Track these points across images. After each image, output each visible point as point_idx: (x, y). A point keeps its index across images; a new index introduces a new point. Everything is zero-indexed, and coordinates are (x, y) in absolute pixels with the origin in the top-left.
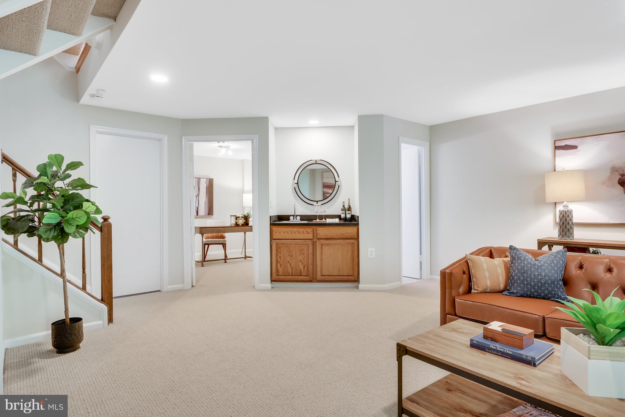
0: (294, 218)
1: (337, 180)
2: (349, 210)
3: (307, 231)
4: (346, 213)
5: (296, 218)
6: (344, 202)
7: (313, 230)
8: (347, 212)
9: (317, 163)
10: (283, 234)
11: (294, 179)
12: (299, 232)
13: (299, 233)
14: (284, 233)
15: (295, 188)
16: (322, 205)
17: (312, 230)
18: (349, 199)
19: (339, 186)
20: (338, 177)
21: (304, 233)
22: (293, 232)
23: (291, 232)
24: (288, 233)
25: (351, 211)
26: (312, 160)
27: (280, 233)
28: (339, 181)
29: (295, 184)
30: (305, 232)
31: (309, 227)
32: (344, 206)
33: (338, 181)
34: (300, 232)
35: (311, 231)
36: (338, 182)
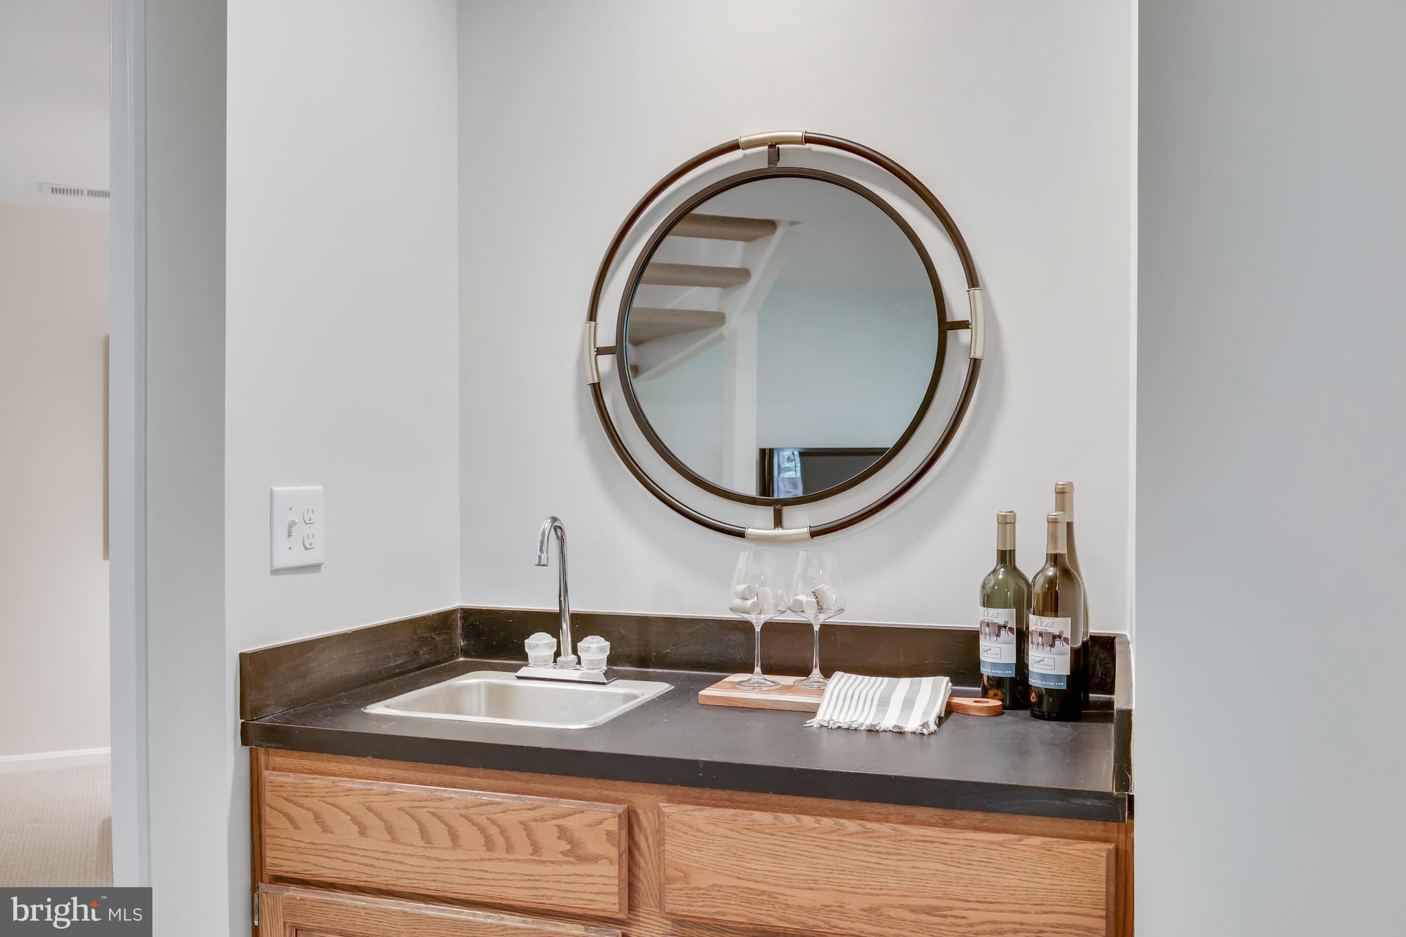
0: (558, 654)
1: (958, 308)
2: (1052, 604)
3: (563, 832)
4: (1022, 637)
5: (575, 651)
6: (1007, 523)
7: (630, 821)
8: (1036, 623)
9: (781, 164)
10: (351, 835)
11: (592, 316)
12: (493, 830)
13: (489, 845)
14: (363, 832)
15: (596, 389)
16: (815, 534)
17: (612, 824)
18: (1063, 494)
19: (975, 364)
20: (973, 280)
21: (536, 848)
22: (439, 834)
23: (423, 830)
24: (389, 829)
25: (1072, 613)
26: (734, 146)
27: (325, 829)
28: (979, 325)
29: (600, 351)
30: (547, 835)
31: (592, 787)
32: (1006, 557)
33: (964, 325)
34: (503, 832)
35: (608, 833)
36: (964, 335)
